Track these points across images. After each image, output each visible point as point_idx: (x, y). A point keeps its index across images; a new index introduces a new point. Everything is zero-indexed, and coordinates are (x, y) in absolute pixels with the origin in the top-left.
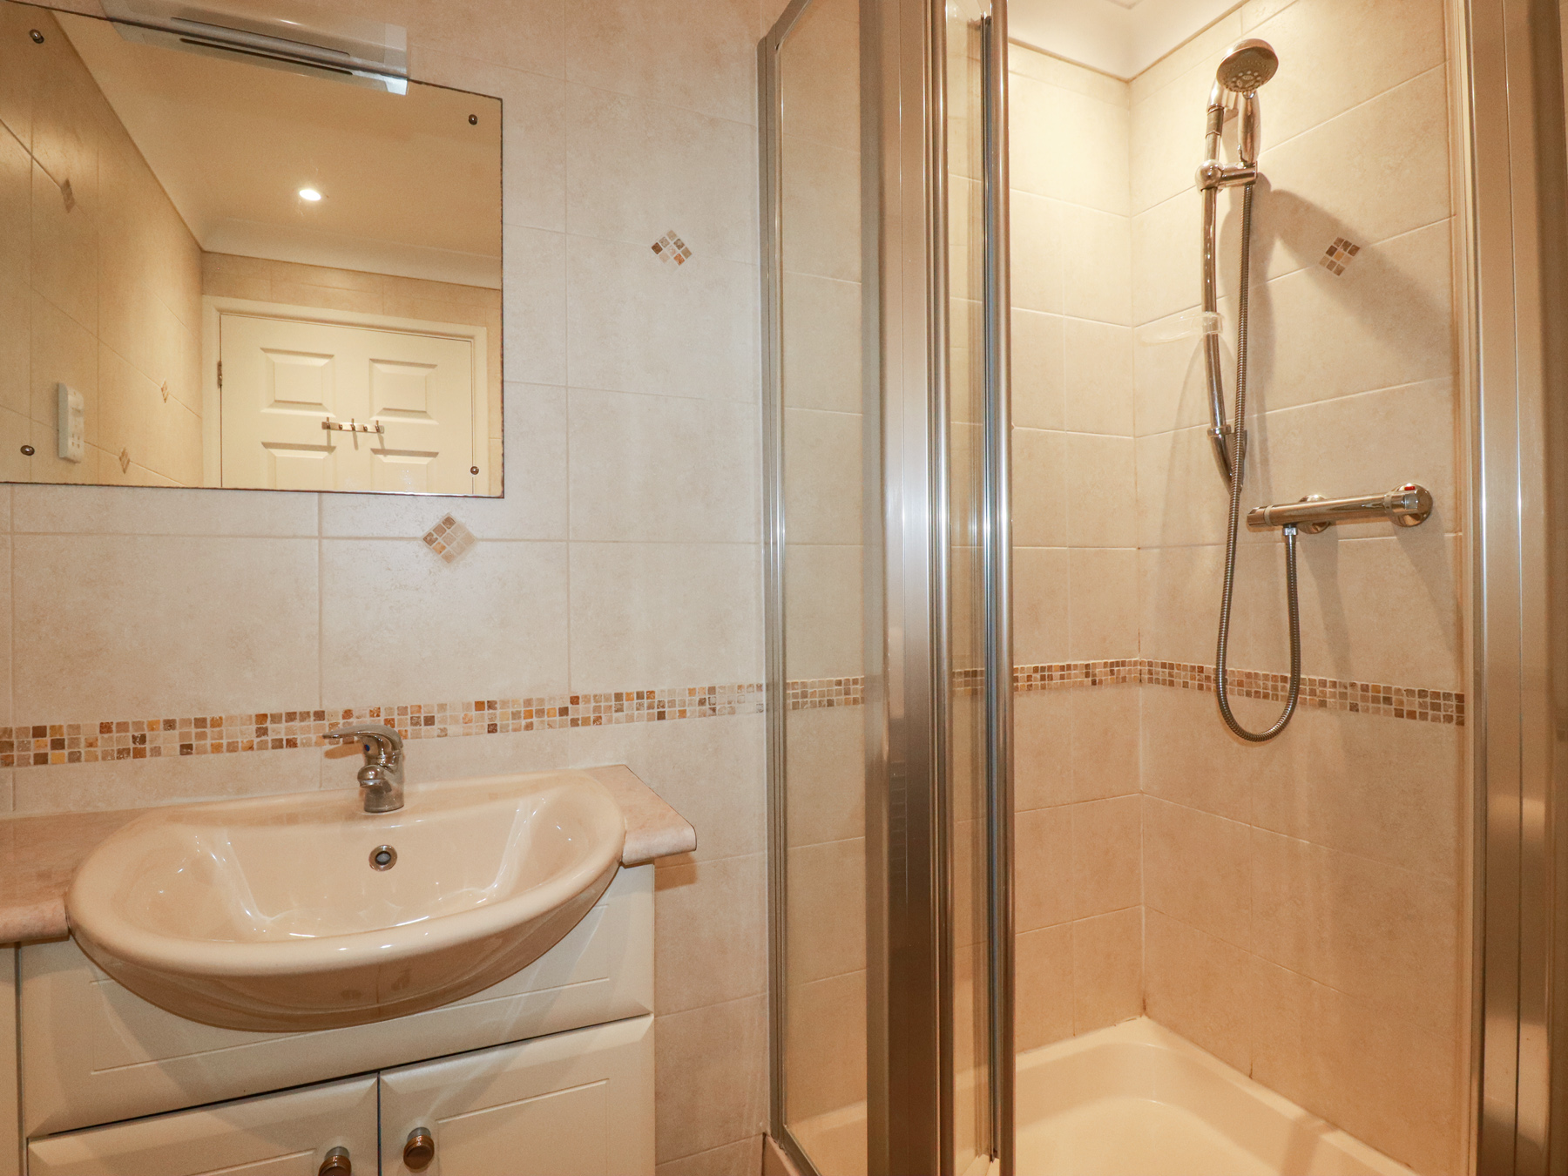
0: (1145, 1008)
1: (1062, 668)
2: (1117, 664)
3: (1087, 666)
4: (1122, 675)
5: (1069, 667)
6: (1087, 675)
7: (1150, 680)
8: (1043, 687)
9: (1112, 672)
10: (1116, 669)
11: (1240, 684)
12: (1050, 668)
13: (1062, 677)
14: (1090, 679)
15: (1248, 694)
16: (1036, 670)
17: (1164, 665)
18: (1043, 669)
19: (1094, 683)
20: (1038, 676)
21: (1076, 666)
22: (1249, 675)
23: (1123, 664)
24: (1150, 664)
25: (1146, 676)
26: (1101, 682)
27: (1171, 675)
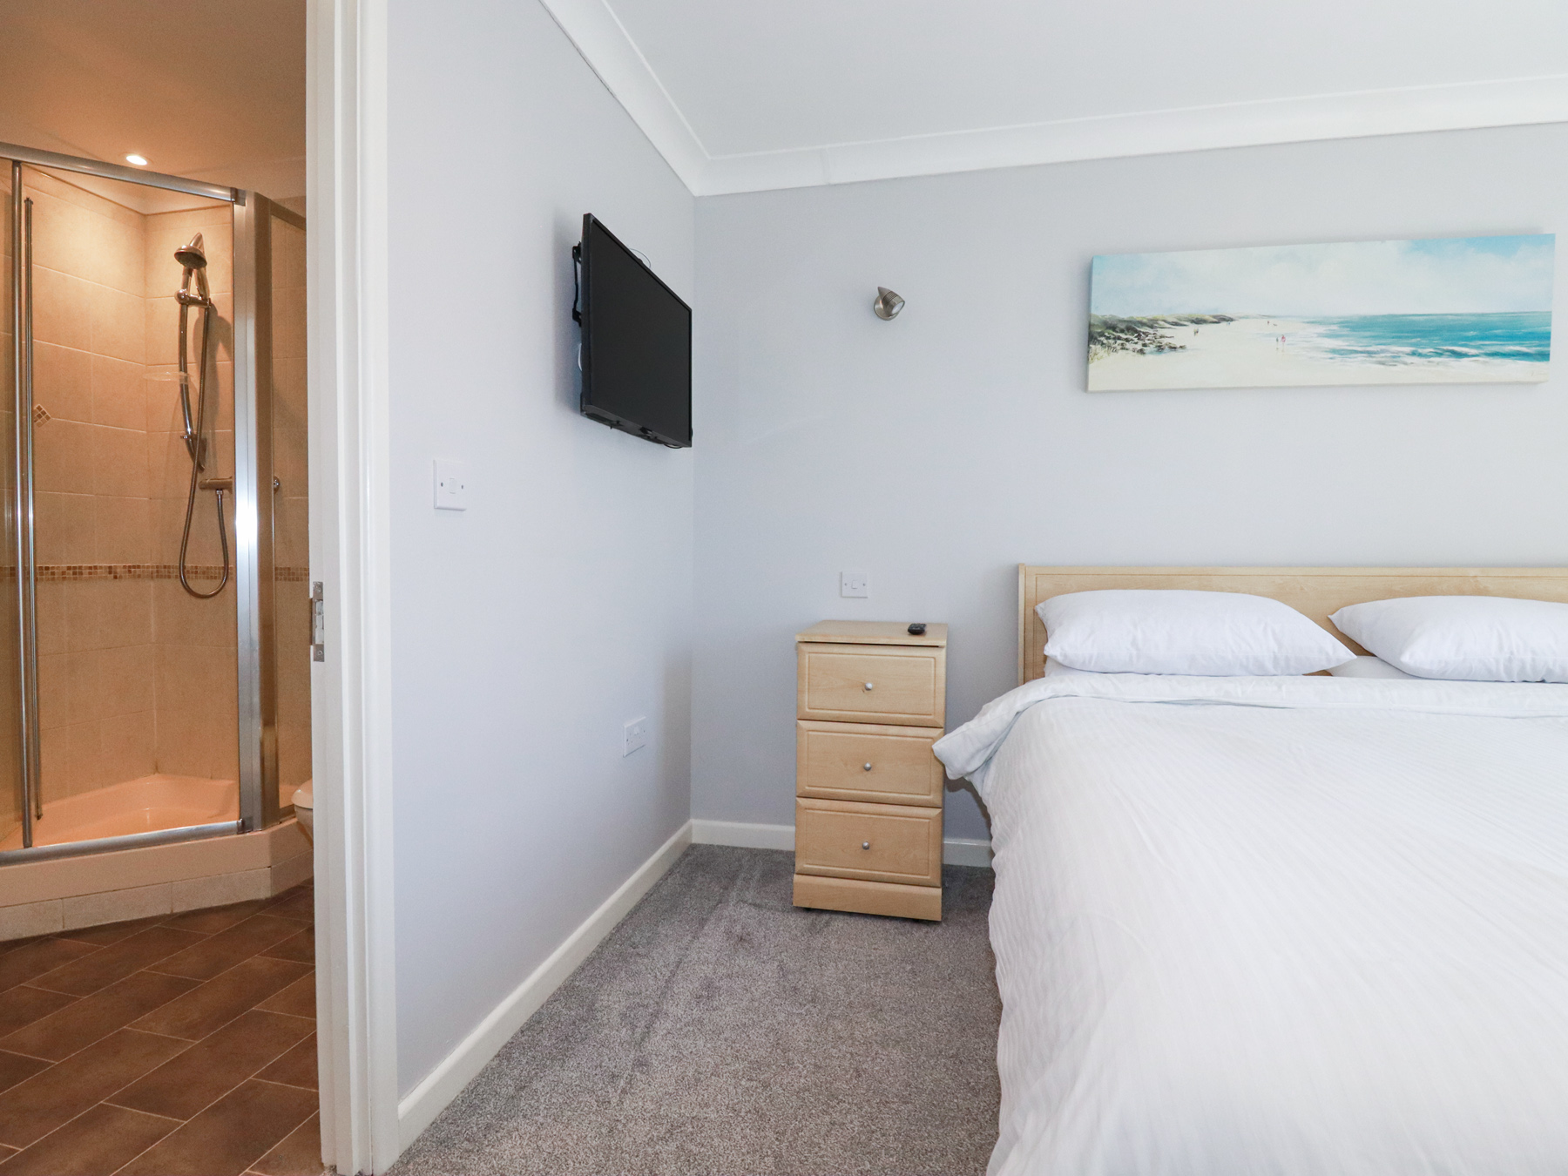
0: (157, 768)
1: (90, 568)
2: (134, 567)
3: (110, 567)
4: (138, 573)
5: (96, 567)
6: (110, 573)
7: (157, 577)
8: (75, 579)
9: (130, 572)
10: (133, 570)
11: (204, 573)
12: (80, 567)
13: (90, 573)
14: (112, 575)
15: (208, 578)
16: (69, 568)
17: (165, 567)
18: (75, 568)
19: (115, 577)
20: (71, 572)
21: (101, 567)
22: (208, 568)
23: (139, 567)
24: (157, 567)
25: (155, 574)
26: (121, 577)
27: (169, 572)
